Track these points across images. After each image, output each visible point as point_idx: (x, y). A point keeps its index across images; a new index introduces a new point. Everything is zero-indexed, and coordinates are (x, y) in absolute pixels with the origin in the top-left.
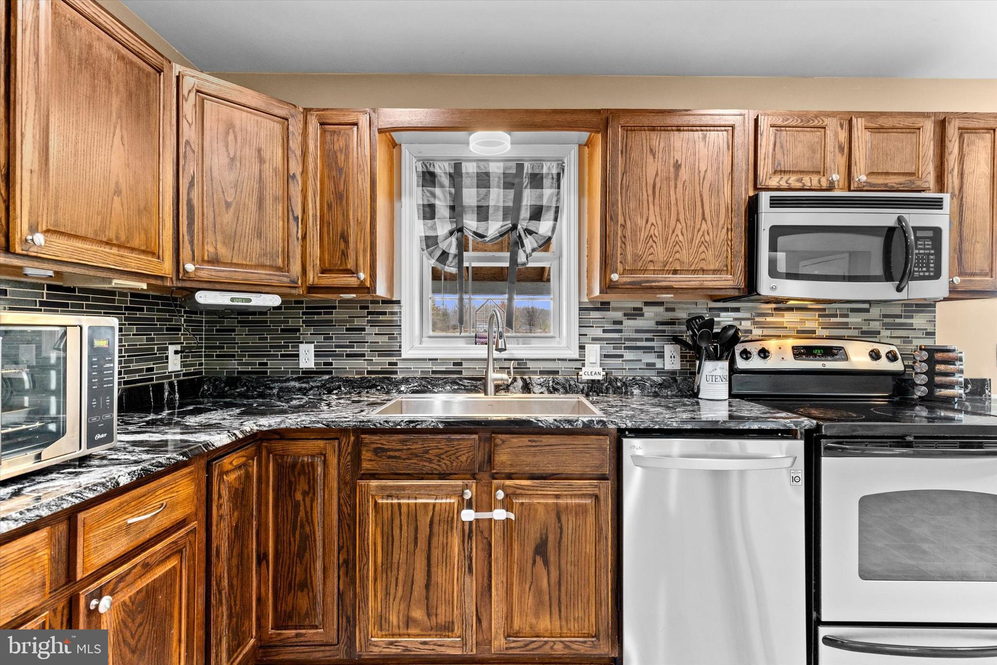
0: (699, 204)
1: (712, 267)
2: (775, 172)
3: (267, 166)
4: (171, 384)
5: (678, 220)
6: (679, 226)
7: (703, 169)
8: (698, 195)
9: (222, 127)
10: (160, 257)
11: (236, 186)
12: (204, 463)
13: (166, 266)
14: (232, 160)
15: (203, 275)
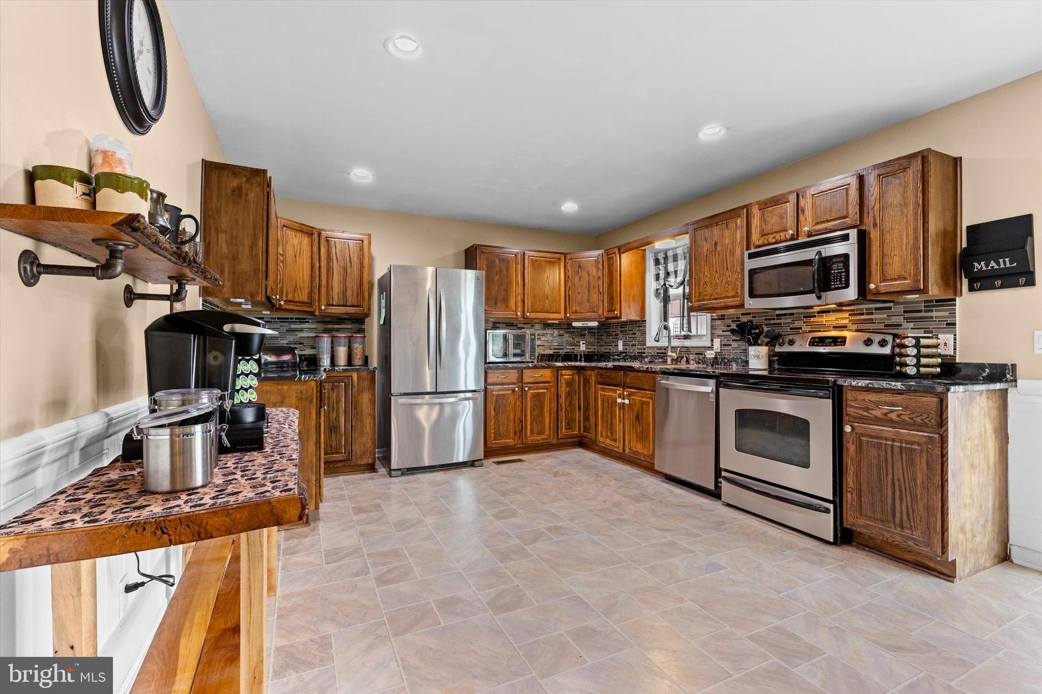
0: (725, 262)
1: (731, 295)
2: (762, 236)
3: (591, 276)
4: (581, 355)
5: (716, 272)
6: (717, 275)
7: (727, 243)
8: (725, 257)
9: (577, 268)
10: (560, 313)
11: (581, 286)
12: (555, 370)
13: (562, 316)
14: (580, 278)
15: (572, 317)
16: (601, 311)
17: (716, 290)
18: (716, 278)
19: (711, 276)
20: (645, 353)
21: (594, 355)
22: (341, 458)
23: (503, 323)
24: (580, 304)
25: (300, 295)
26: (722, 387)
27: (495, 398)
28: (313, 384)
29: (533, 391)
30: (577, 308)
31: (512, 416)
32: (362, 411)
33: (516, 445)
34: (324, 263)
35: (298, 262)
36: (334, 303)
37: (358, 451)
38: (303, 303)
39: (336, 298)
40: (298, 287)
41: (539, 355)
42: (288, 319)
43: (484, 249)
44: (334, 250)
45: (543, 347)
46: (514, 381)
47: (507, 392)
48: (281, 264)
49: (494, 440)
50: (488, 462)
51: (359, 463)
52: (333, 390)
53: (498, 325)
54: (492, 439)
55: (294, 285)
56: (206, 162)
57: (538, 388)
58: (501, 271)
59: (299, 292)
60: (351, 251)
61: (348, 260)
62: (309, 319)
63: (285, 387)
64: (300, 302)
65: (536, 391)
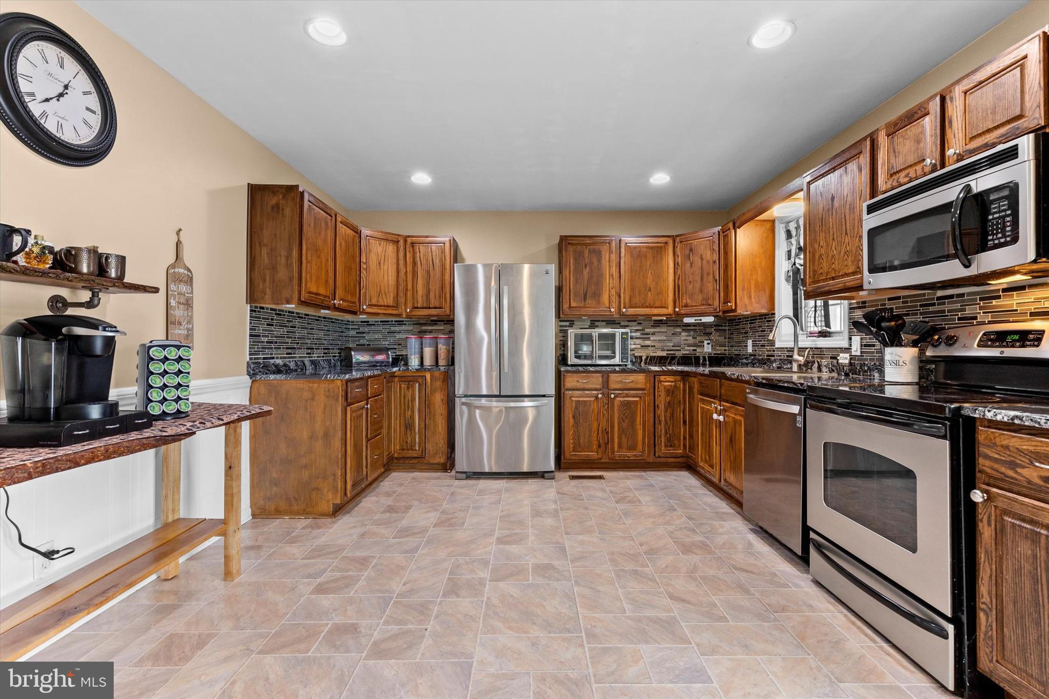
0: (844, 223)
1: (850, 271)
2: (891, 175)
3: (704, 261)
4: (704, 357)
5: (833, 239)
6: (834, 244)
7: (845, 196)
8: (843, 216)
9: (688, 252)
10: (667, 308)
11: (693, 274)
12: (652, 375)
13: (670, 310)
14: (692, 264)
15: (682, 312)
16: (716, 303)
17: (833, 266)
18: (833, 248)
19: (828, 245)
20: (773, 356)
21: (723, 358)
22: (415, 455)
23: (602, 321)
24: (691, 296)
25: (385, 299)
26: (808, 408)
27: (574, 405)
28: (339, 383)
29: (622, 399)
30: (689, 301)
31: (595, 425)
32: (435, 410)
33: (601, 459)
34: (409, 268)
35: (382, 268)
36: (419, 306)
37: (431, 450)
38: (388, 306)
39: (420, 300)
40: (383, 292)
41: (648, 357)
42: (388, 321)
43: (572, 240)
44: (418, 255)
45: (653, 348)
46: (598, 387)
47: (588, 399)
48: (365, 272)
49: (574, 451)
50: (563, 476)
51: (432, 461)
52: (408, 388)
53: (597, 323)
54: (571, 450)
55: (378, 291)
56: (252, 185)
57: (627, 396)
58: (591, 263)
59: (384, 296)
60: (434, 254)
61: (431, 263)
62: (406, 321)
63: (316, 385)
64: (384, 306)
65: (625, 399)
